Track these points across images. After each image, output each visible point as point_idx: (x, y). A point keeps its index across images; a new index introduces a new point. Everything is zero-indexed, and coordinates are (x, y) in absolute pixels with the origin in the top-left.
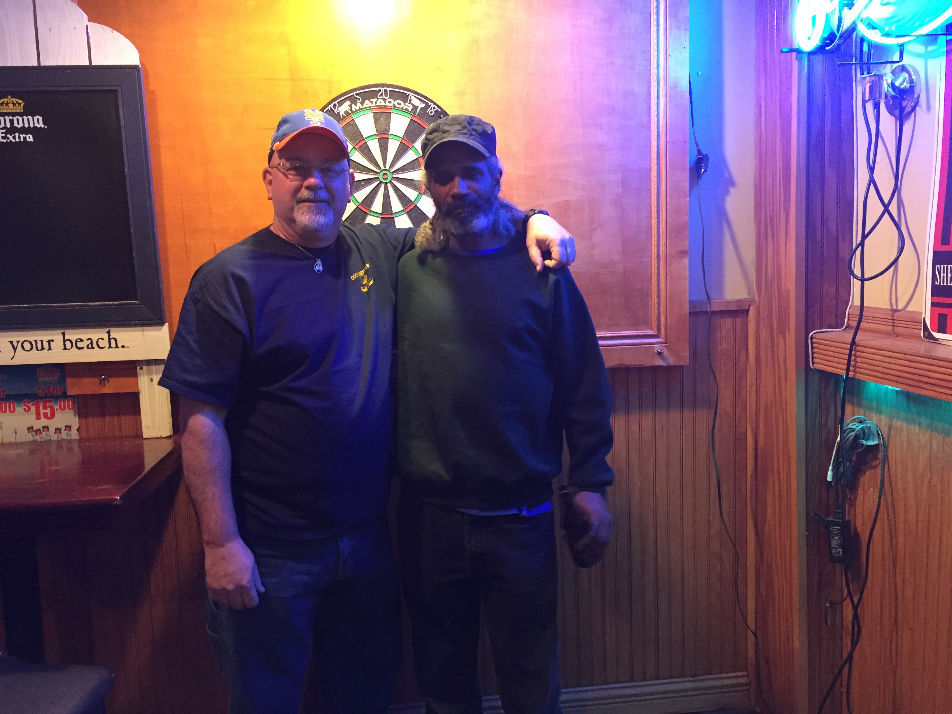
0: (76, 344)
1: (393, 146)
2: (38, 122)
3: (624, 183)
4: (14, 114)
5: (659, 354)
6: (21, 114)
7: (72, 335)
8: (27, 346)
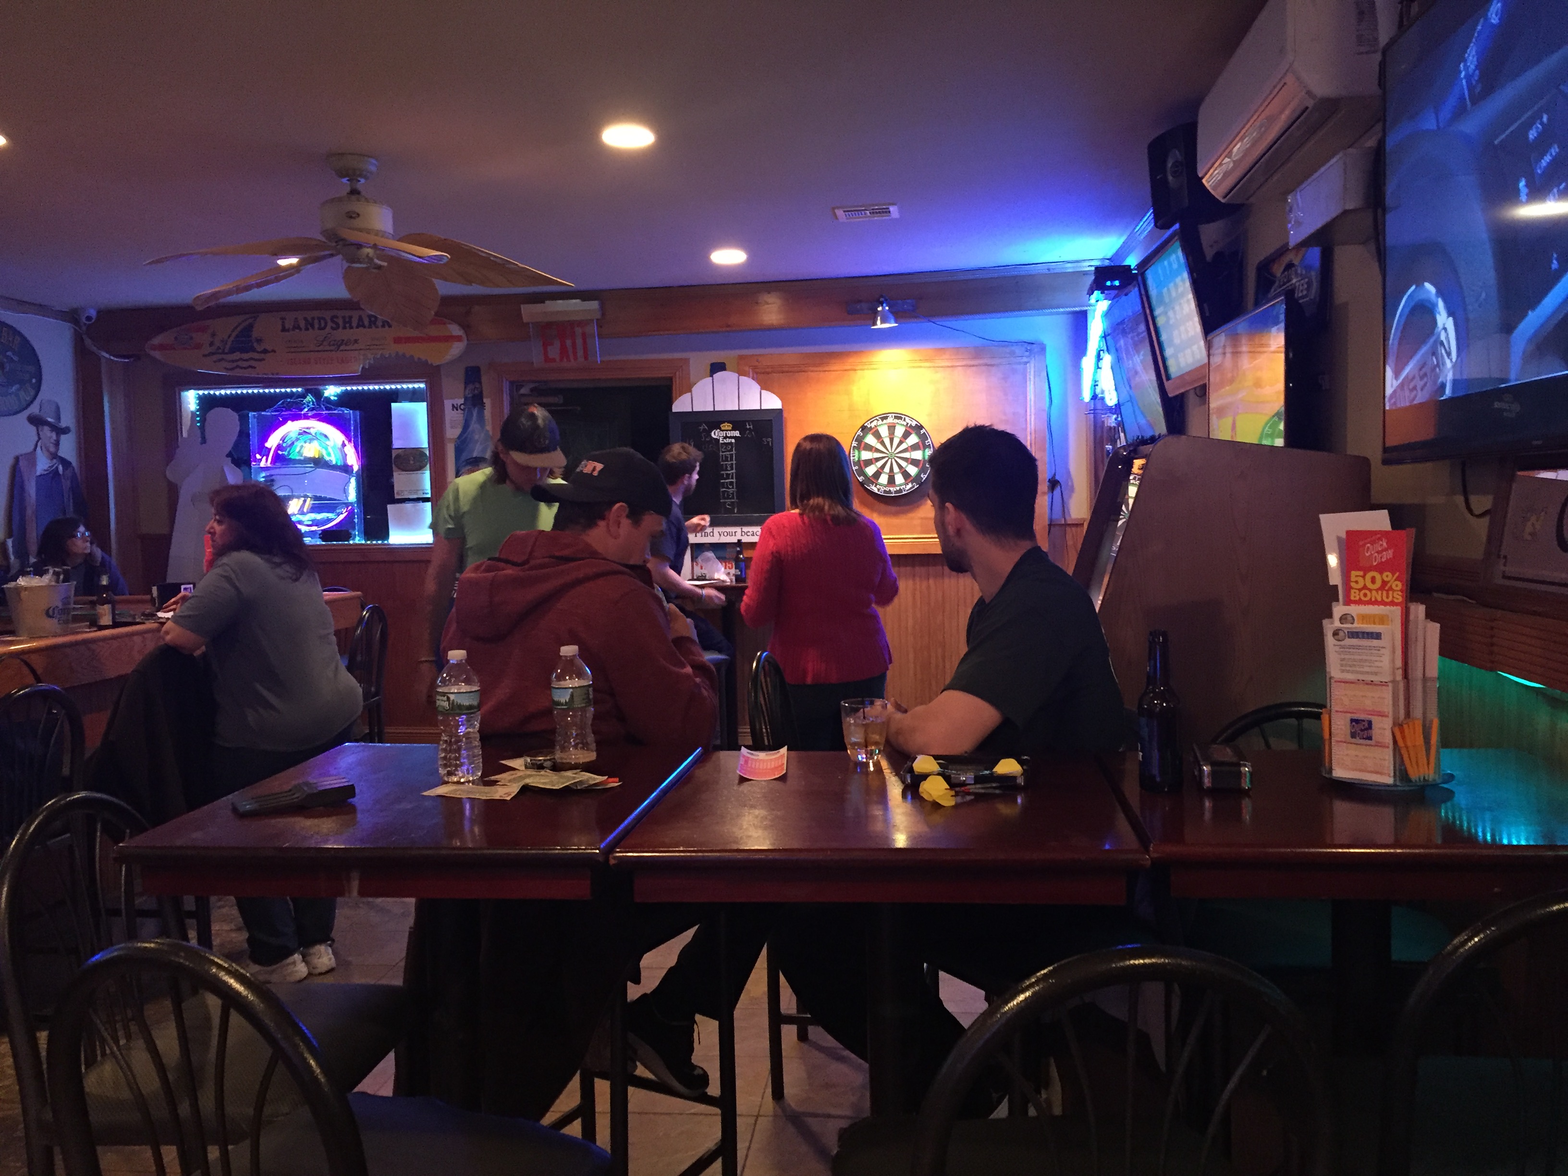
0: (746, 534)
1: (896, 441)
2: (737, 434)
4: (727, 430)
6: (730, 430)
7: (745, 529)
8: (726, 534)
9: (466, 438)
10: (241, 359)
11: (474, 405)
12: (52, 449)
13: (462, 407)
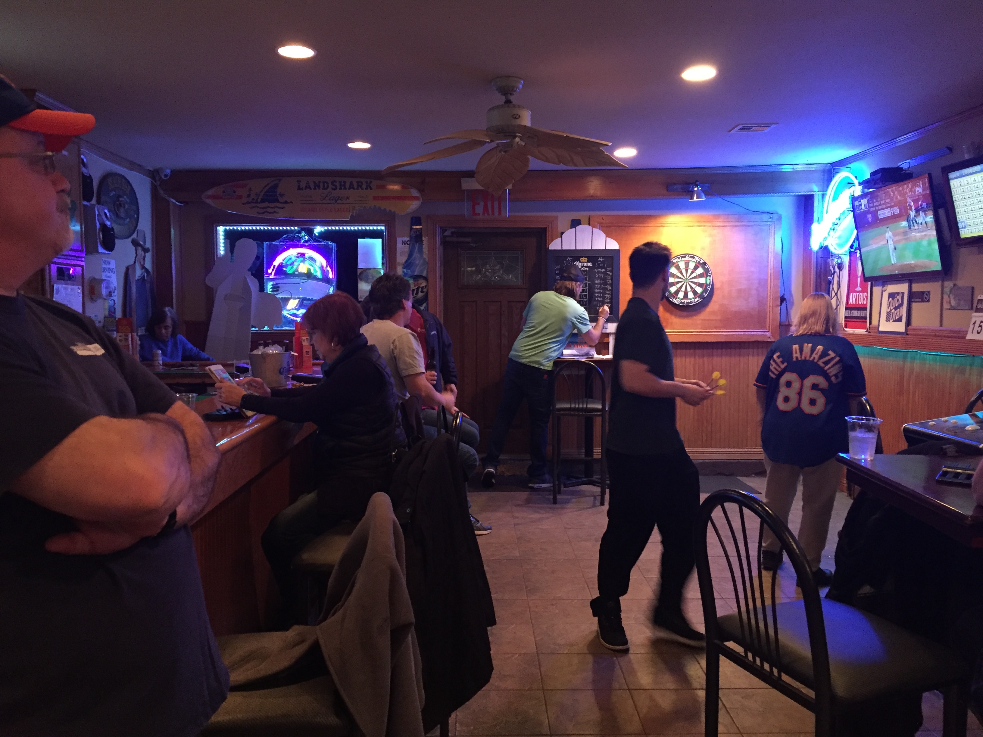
1: (689, 271)
2: (590, 264)
3: (759, 284)
4: (584, 262)
5: (769, 337)
9: (411, 262)
10: (269, 207)
11: (417, 242)
12: (142, 263)
13: (408, 243)
